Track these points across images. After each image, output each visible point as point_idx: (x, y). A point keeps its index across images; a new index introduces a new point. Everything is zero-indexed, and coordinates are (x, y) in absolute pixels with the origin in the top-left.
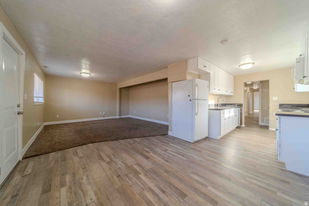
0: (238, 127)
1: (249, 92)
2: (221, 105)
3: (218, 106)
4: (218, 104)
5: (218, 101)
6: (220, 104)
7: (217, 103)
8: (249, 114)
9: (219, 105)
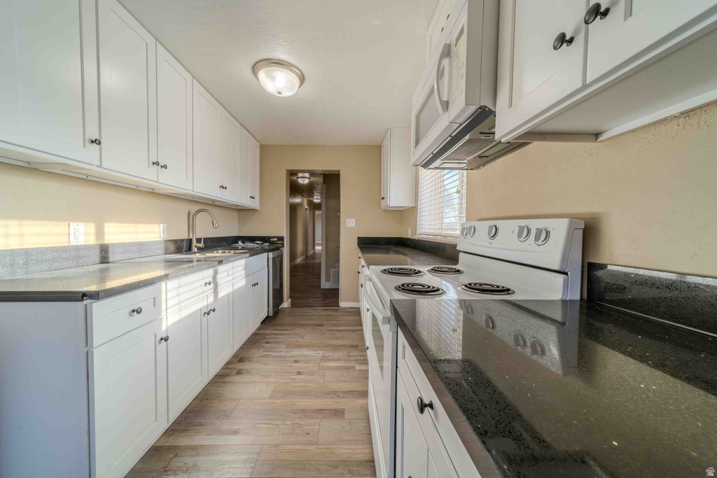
0: (267, 321)
1: (306, 209)
2: (201, 245)
3: (189, 249)
4: (191, 241)
5: (191, 226)
6: (199, 240)
7: (186, 237)
8: (306, 257)
9: (194, 242)
